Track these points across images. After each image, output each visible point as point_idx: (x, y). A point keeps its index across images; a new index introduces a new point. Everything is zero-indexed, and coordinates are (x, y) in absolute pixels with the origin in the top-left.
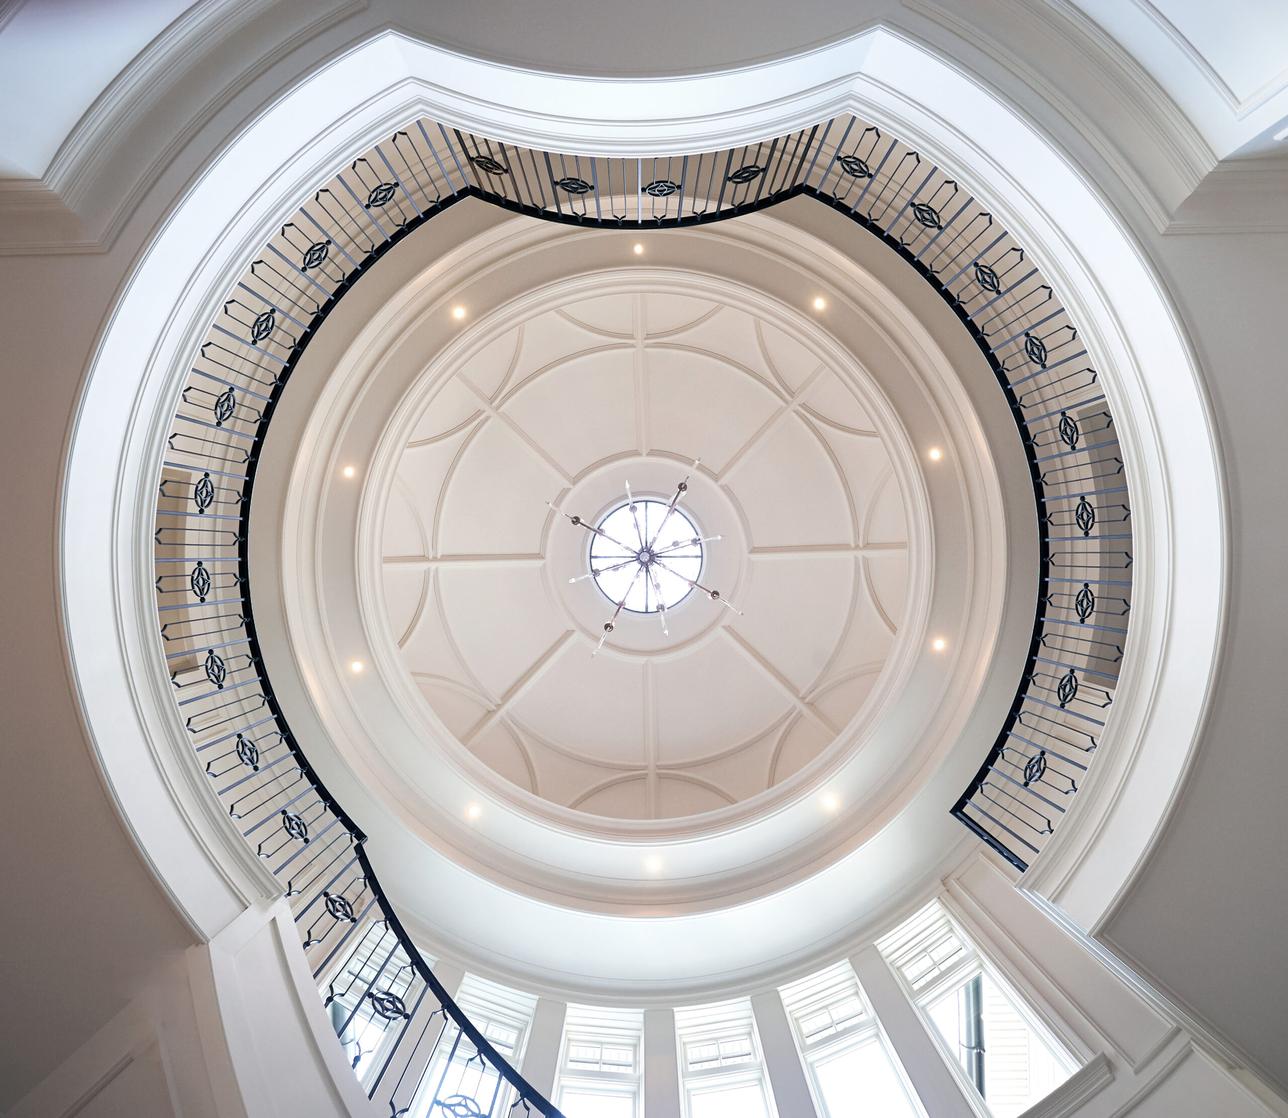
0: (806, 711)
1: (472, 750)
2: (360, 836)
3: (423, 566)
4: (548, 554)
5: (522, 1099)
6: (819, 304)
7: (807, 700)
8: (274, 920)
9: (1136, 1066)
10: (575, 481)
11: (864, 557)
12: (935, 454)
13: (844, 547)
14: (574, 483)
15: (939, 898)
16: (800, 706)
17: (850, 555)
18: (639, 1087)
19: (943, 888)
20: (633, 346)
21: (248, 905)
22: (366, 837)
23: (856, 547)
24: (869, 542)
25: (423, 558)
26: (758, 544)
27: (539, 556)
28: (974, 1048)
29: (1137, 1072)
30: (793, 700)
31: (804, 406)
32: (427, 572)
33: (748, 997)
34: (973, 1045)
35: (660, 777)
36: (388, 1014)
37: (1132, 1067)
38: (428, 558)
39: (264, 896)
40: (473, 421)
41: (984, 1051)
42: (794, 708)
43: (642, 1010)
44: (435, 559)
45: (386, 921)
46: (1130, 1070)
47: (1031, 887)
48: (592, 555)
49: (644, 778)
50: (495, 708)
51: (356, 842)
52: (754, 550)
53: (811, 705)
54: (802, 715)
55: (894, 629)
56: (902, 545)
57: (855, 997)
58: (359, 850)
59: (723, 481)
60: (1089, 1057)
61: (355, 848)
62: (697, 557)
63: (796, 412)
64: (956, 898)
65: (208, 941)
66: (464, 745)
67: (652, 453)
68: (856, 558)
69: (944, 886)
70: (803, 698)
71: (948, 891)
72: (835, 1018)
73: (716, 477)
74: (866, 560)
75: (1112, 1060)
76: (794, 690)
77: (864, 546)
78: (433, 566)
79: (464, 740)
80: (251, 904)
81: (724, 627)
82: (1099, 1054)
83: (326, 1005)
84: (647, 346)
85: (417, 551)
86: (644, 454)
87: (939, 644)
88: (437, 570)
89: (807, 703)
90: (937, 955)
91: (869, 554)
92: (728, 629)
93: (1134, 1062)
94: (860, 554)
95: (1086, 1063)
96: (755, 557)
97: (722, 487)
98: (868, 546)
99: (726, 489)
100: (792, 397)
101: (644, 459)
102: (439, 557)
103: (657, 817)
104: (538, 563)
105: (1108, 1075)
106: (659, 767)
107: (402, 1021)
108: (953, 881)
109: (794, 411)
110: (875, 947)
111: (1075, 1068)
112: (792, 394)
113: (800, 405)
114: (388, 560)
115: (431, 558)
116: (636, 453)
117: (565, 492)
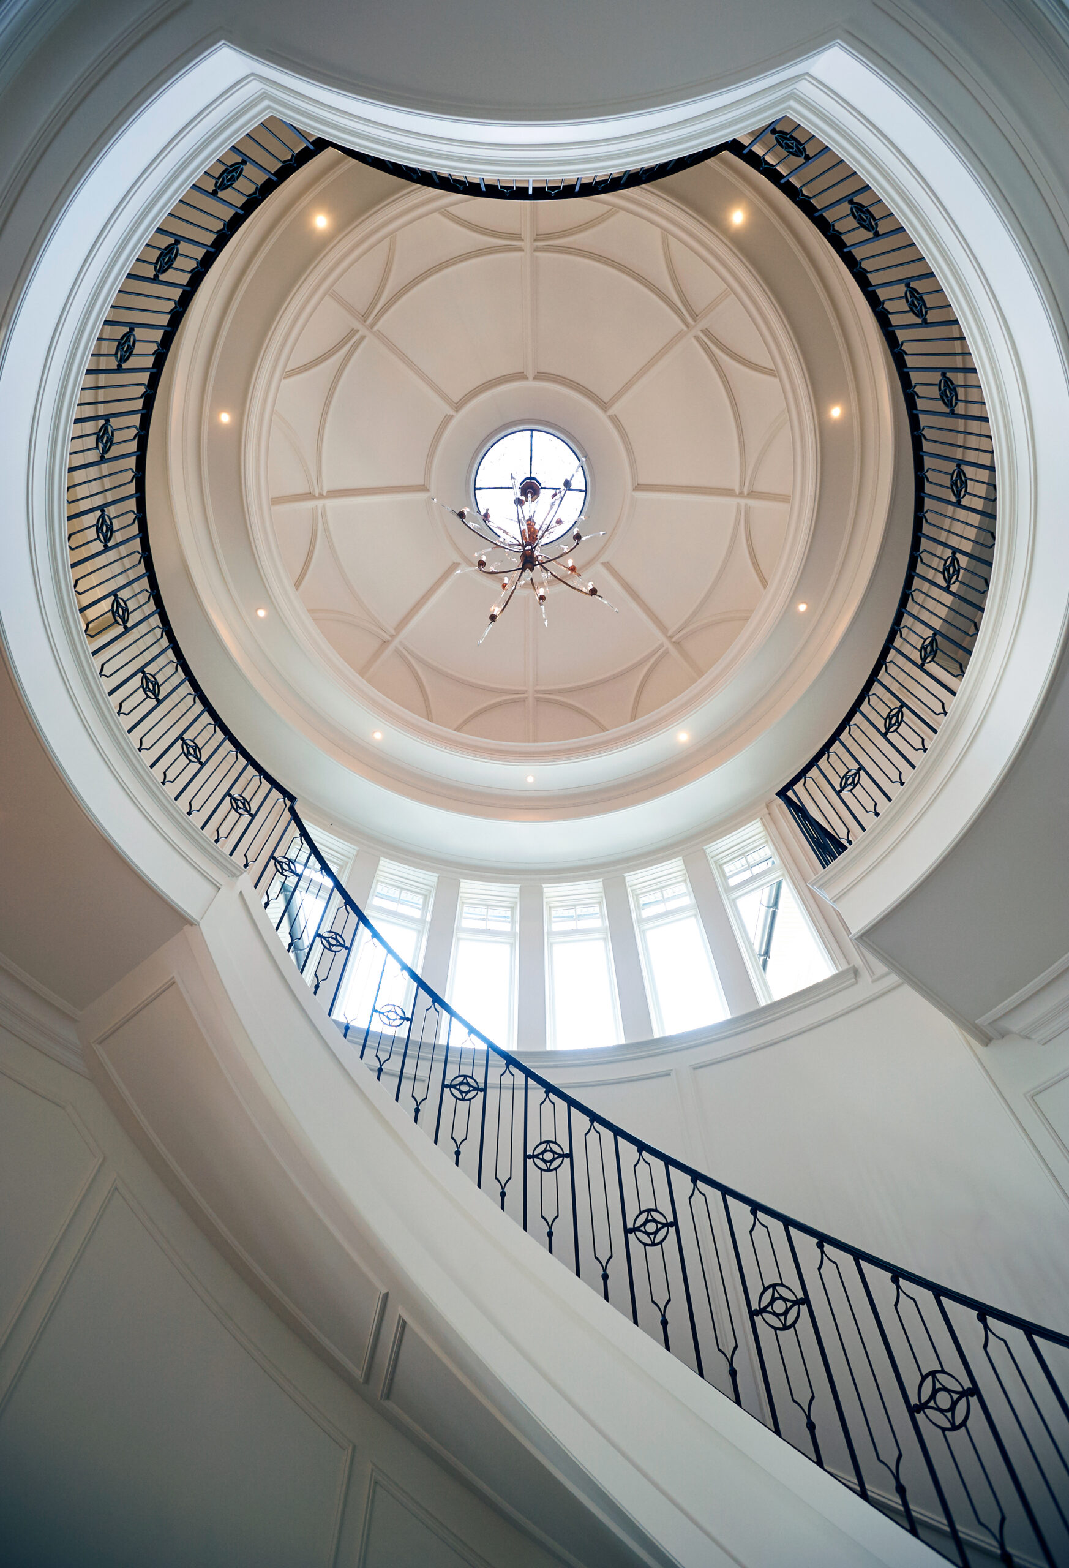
0: (672, 650)
1: (369, 681)
2: (292, 799)
3: (311, 504)
4: (433, 488)
5: (434, 1004)
6: (738, 217)
7: (674, 640)
8: (241, 892)
9: (875, 977)
10: (458, 407)
11: (746, 505)
12: (836, 412)
13: (727, 492)
14: (457, 410)
15: (761, 819)
16: (667, 644)
17: (732, 502)
18: (515, 940)
19: (766, 811)
20: (521, 249)
21: (220, 886)
22: (296, 799)
23: (740, 494)
24: (754, 490)
25: (309, 496)
26: (642, 480)
27: (424, 488)
28: (762, 955)
29: (873, 982)
30: (661, 638)
31: (706, 332)
32: (314, 510)
33: (601, 880)
34: (762, 953)
35: (538, 700)
36: (333, 948)
37: (871, 977)
38: (315, 496)
39: (230, 876)
40: (346, 344)
41: (769, 958)
42: (662, 645)
43: (519, 886)
44: (321, 496)
45: (321, 871)
46: (870, 980)
47: (820, 886)
48: (477, 486)
49: (524, 700)
50: (389, 639)
51: (288, 803)
52: (638, 488)
53: (677, 644)
54: (668, 652)
55: (764, 583)
56: (786, 499)
57: (683, 883)
58: (292, 810)
59: (611, 412)
60: (844, 966)
61: (289, 809)
62: (581, 491)
63: (697, 338)
64: (774, 822)
65: (199, 923)
66: (362, 677)
67: (540, 376)
68: (738, 505)
69: (768, 809)
70: (671, 637)
71: (769, 814)
72: (666, 896)
73: (604, 406)
74: (748, 509)
75: (859, 970)
76: (663, 628)
77: (748, 494)
78: (320, 503)
79: (362, 673)
80: (221, 885)
81: (603, 564)
82: (851, 965)
83: (289, 950)
84: (537, 249)
85: (302, 489)
86: (531, 378)
87: (802, 607)
88: (324, 506)
89: (674, 642)
90: (751, 859)
91: (752, 502)
92: (607, 565)
93: (874, 974)
94: (743, 502)
95: (841, 969)
96: (640, 495)
97: (610, 417)
98: (752, 494)
99: (614, 419)
100: (695, 321)
101: (531, 384)
102: (325, 493)
103: (534, 741)
104: (422, 496)
105: (854, 980)
106: (538, 692)
107: (344, 952)
108: (775, 806)
109: (695, 337)
110: (704, 850)
111: (834, 972)
112: (695, 316)
113: (702, 331)
114: (277, 501)
115: (317, 495)
116: (521, 376)
117: (448, 419)
